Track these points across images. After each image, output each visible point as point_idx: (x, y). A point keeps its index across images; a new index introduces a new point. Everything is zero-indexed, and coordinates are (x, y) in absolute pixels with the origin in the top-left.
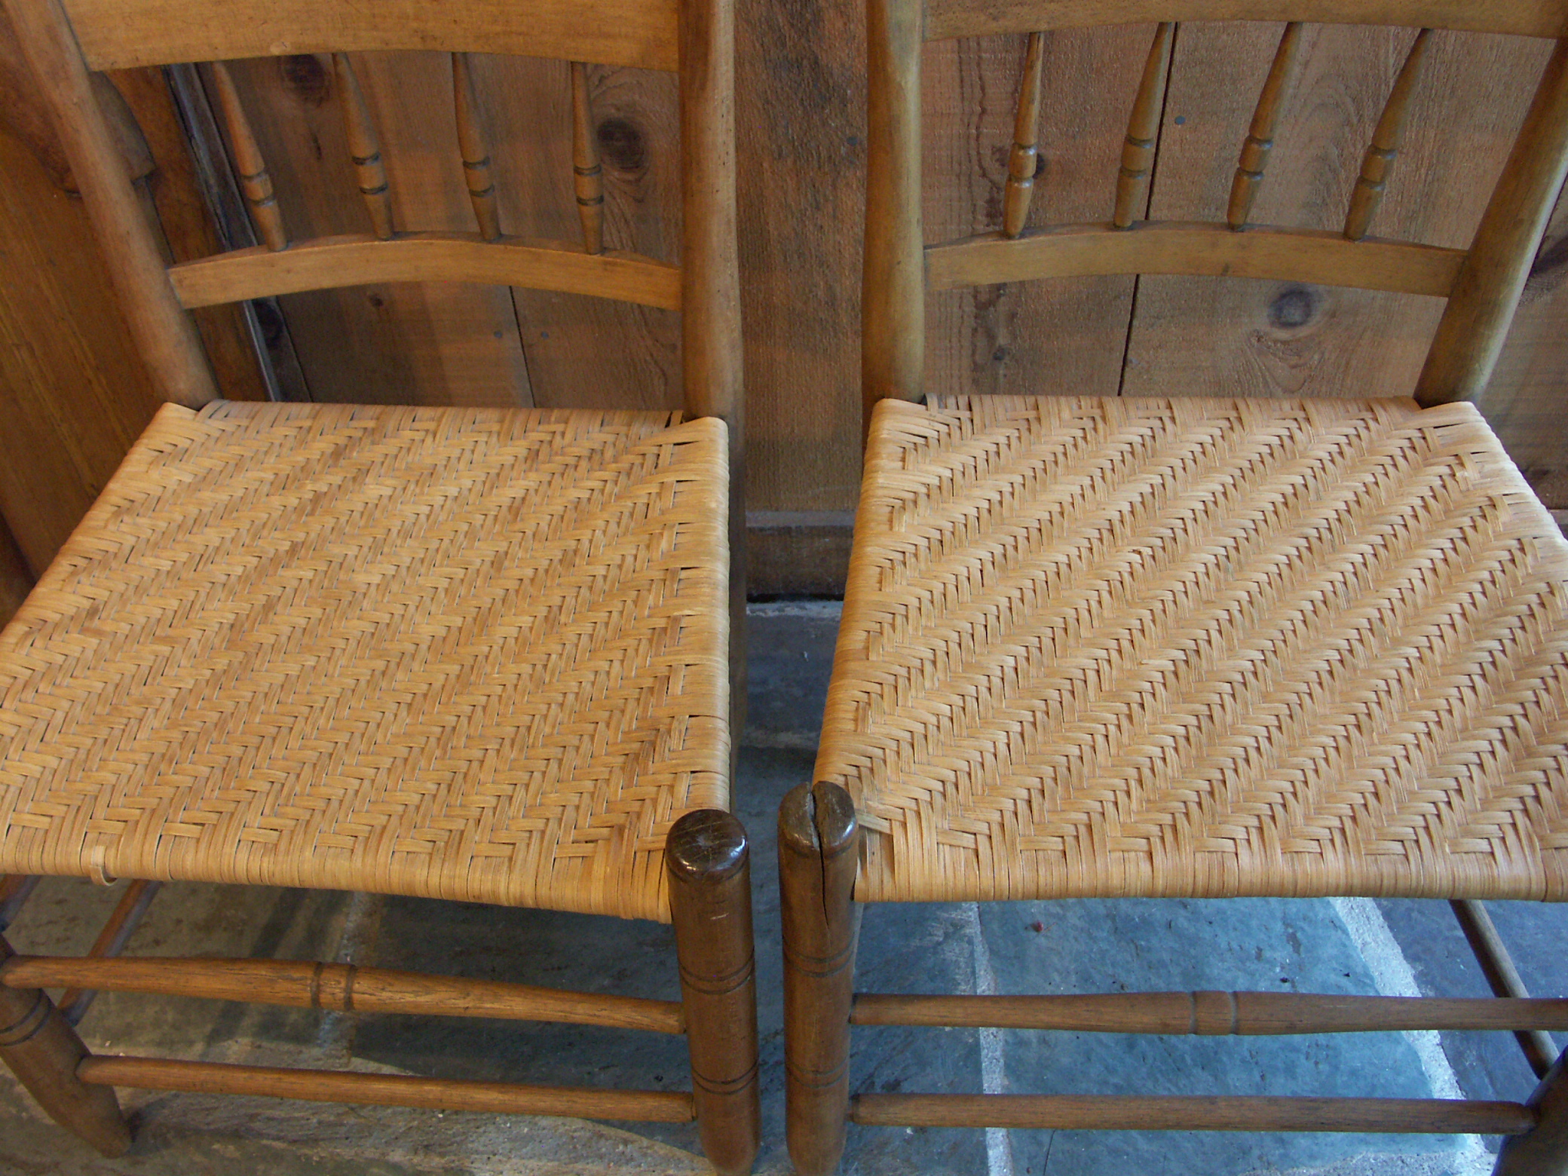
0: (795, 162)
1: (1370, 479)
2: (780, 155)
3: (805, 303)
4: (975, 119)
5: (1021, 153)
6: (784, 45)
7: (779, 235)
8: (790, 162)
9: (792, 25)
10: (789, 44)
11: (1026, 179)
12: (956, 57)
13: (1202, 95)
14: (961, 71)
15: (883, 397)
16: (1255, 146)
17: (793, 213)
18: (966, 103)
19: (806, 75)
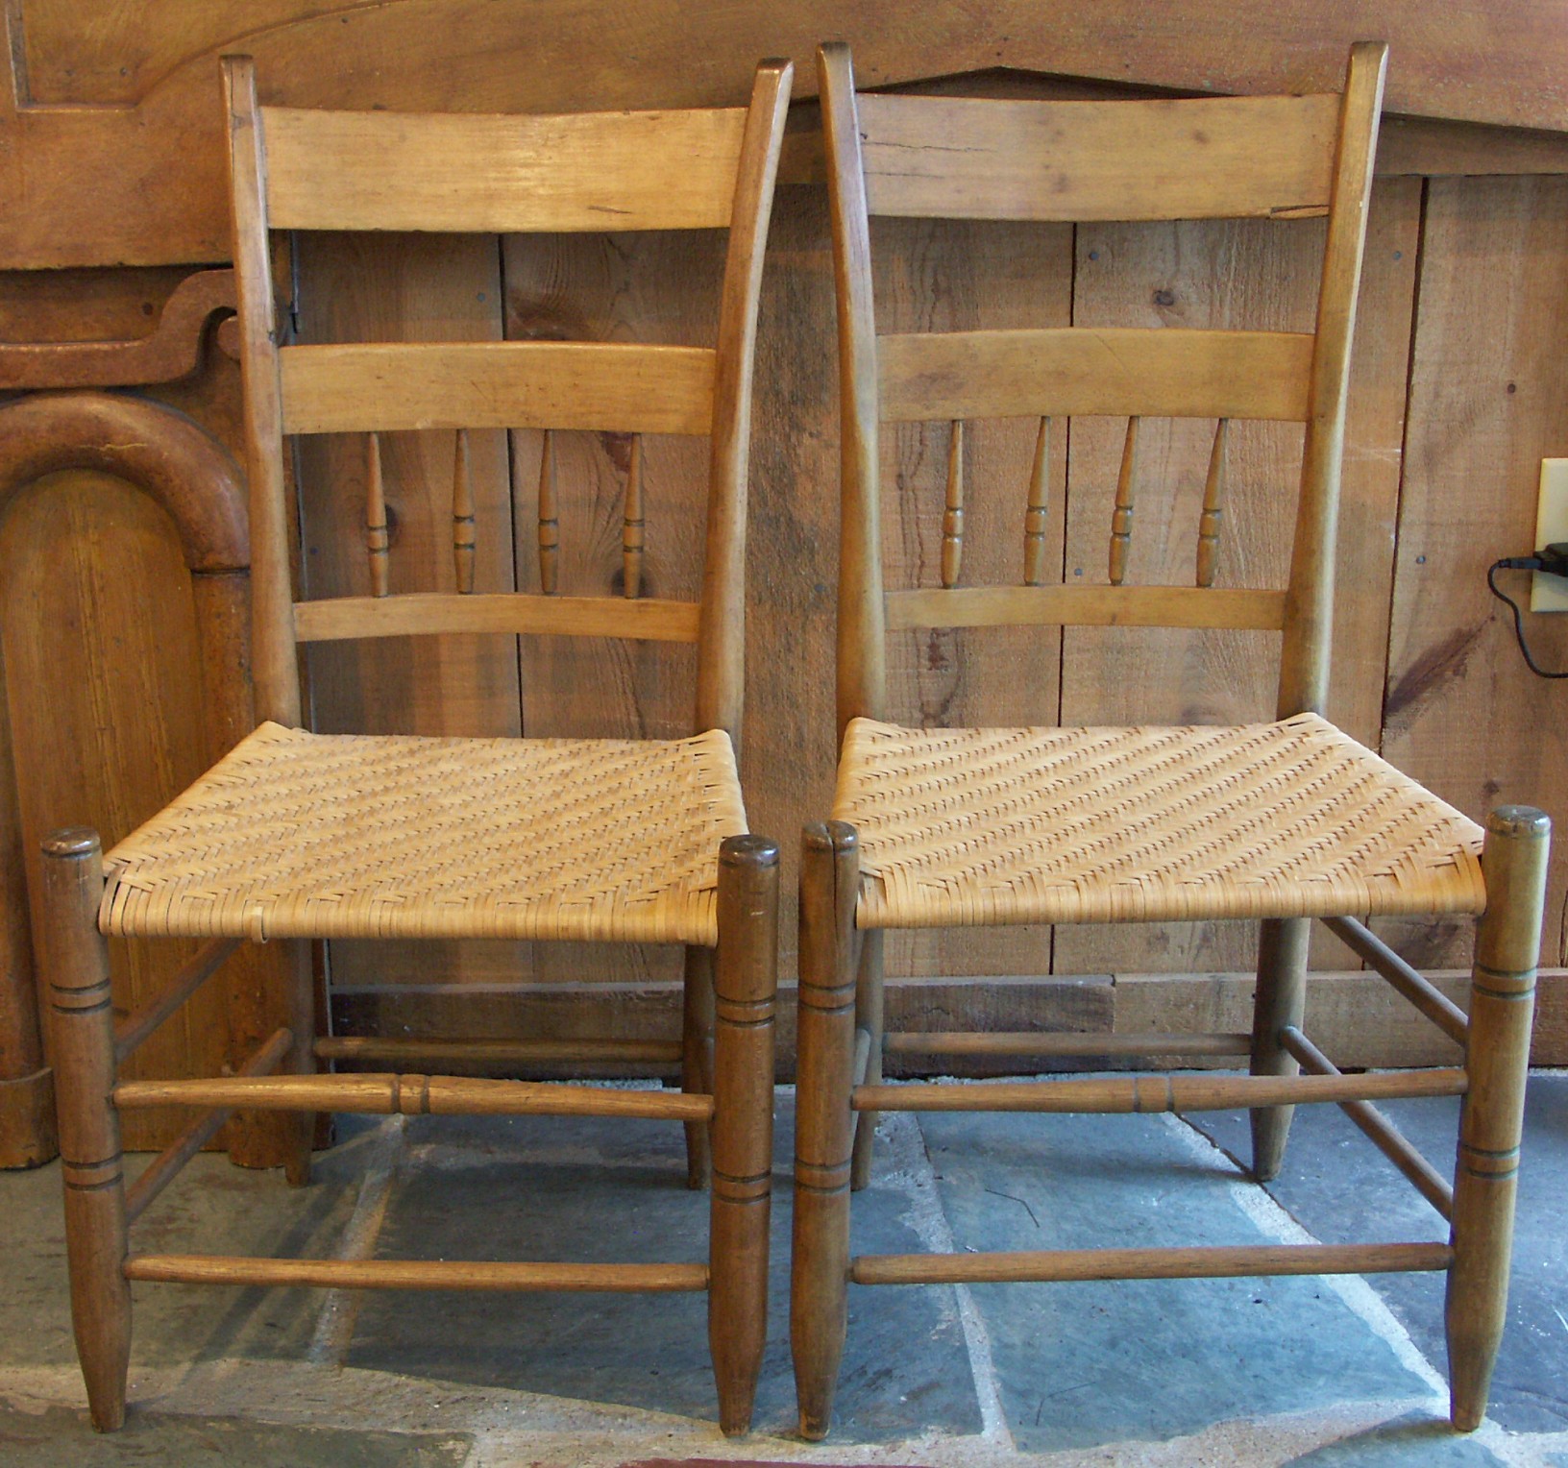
0: (772, 608)
1: (1238, 749)
2: (760, 600)
3: (777, 745)
4: (916, 571)
5: (951, 514)
6: (766, 505)
7: (757, 677)
8: (768, 607)
9: (772, 487)
10: (770, 503)
11: (957, 536)
12: (899, 518)
13: (1094, 550)
14: (903, 529)
15: (854, 717)
16: (1121, 513)
17: (769, 655)
18: (908, 556)
19: (783, 529)
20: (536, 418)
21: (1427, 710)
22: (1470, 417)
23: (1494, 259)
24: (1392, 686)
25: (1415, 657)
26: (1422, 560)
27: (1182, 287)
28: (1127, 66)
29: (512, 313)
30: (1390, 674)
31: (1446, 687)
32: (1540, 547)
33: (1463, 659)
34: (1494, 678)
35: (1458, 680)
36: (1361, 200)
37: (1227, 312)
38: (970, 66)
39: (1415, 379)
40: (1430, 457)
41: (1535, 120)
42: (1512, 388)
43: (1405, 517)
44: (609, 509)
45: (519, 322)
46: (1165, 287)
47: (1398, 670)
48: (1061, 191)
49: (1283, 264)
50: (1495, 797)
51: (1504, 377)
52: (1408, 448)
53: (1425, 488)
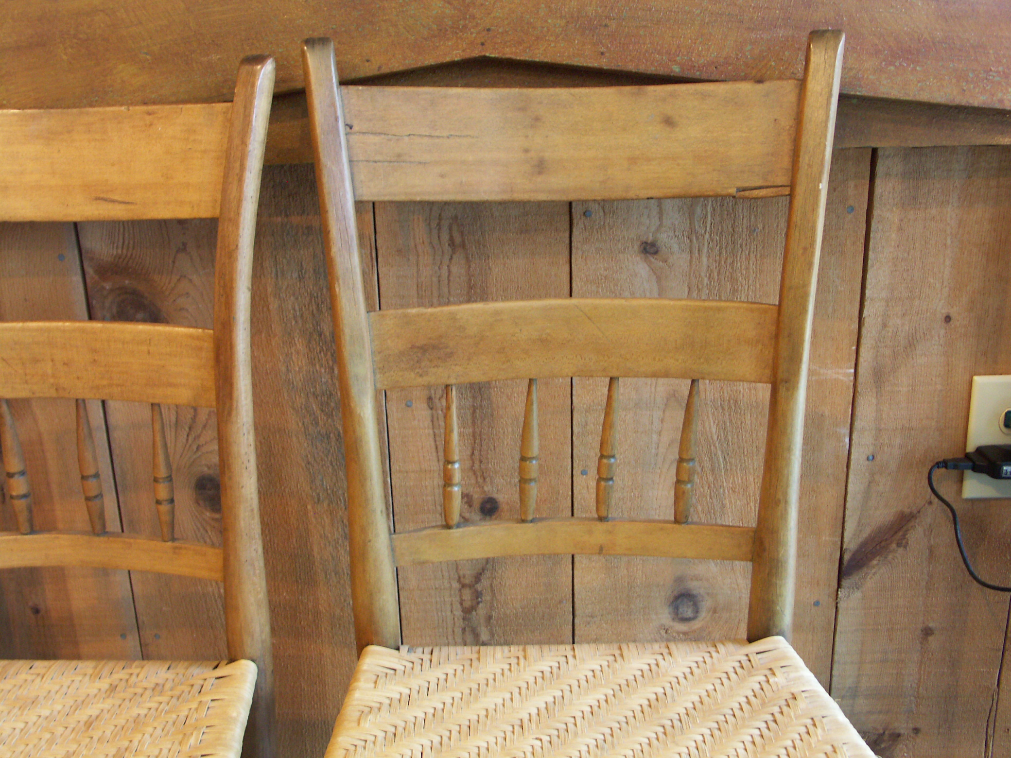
0: (329, 505)
1: (710, 687)
2: (319, 500)
3: (342, 610)
5: (450, 466)
6: (317, 424)
7: (321, 558)
8: (325, 504)
9: (322, 411)
10: (321, 423)
11: (456, 485)
12: (431, 432)
14: (435, 441)
15: (368, 644)
16: (605, 461)
17: (329, 543)
19: (333, 443)
20: (64, 389)
21: (874, 574)
22: (911, 344)
23: (934, 212)
24: (846, 557)
25: (866, 533)
26: (872, 458)
27: (664, 238)
28: (602, 53)
29: (90, 271)
30: (845, 547)
31: (890, 557)
32: (971, 448)
33: (904, 535)
34: (931, 550)
35: (901, 550)
36: (820, 181)
37: (704, 259)
38: (456, 55)
39: (866, 313)
40: (879, 376)
41: (979, 99)
42: (948, 319)
43: (858, 424)
44: (187, 429)
45: (96, 277)
46: (651, 239)
47: (851, 543)
48: (540, 173)
49: (753, 217)
50: (930, 638)
51: (941, 309)
52: (861, 370)
53: (874, 401)
